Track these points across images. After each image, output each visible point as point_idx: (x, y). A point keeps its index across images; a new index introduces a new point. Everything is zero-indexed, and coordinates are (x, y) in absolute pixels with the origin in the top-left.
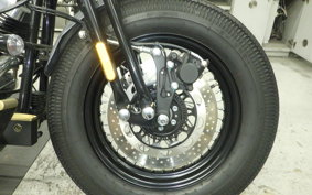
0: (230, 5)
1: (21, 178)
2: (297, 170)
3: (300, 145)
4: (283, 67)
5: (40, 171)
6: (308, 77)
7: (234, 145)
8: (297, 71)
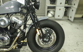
0: (55, 9)
1: (20, 51)
2: (69, 45)
3: (70, 40)
4: (66, 22)
5: (23, 49)
6: (72, 25)
7: (58, 43)
8: (69, 23)
